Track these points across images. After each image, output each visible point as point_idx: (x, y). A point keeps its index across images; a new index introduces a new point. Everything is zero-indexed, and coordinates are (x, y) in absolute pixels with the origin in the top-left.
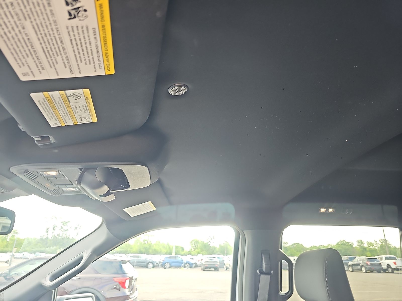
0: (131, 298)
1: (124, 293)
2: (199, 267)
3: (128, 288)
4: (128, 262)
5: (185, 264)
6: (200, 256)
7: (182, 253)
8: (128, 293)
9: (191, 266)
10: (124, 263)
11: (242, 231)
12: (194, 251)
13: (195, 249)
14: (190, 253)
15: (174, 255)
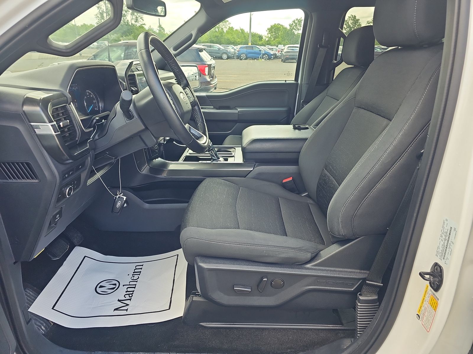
0: (212, 84)
1: (206, 79)
2: (279, 58)
3: (208, 75)
4: (204, 50)
5: (264, 55)
6: (281, 47)
7: (260, 43)
8: (209, 80)
9: (270, 57)
10: (201, 50)
11: (311, 13)
12: (274, 41)
13: (275, 38)
14: (268, 43)
15: (250, 44)
